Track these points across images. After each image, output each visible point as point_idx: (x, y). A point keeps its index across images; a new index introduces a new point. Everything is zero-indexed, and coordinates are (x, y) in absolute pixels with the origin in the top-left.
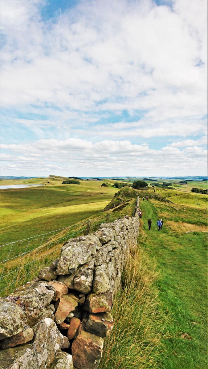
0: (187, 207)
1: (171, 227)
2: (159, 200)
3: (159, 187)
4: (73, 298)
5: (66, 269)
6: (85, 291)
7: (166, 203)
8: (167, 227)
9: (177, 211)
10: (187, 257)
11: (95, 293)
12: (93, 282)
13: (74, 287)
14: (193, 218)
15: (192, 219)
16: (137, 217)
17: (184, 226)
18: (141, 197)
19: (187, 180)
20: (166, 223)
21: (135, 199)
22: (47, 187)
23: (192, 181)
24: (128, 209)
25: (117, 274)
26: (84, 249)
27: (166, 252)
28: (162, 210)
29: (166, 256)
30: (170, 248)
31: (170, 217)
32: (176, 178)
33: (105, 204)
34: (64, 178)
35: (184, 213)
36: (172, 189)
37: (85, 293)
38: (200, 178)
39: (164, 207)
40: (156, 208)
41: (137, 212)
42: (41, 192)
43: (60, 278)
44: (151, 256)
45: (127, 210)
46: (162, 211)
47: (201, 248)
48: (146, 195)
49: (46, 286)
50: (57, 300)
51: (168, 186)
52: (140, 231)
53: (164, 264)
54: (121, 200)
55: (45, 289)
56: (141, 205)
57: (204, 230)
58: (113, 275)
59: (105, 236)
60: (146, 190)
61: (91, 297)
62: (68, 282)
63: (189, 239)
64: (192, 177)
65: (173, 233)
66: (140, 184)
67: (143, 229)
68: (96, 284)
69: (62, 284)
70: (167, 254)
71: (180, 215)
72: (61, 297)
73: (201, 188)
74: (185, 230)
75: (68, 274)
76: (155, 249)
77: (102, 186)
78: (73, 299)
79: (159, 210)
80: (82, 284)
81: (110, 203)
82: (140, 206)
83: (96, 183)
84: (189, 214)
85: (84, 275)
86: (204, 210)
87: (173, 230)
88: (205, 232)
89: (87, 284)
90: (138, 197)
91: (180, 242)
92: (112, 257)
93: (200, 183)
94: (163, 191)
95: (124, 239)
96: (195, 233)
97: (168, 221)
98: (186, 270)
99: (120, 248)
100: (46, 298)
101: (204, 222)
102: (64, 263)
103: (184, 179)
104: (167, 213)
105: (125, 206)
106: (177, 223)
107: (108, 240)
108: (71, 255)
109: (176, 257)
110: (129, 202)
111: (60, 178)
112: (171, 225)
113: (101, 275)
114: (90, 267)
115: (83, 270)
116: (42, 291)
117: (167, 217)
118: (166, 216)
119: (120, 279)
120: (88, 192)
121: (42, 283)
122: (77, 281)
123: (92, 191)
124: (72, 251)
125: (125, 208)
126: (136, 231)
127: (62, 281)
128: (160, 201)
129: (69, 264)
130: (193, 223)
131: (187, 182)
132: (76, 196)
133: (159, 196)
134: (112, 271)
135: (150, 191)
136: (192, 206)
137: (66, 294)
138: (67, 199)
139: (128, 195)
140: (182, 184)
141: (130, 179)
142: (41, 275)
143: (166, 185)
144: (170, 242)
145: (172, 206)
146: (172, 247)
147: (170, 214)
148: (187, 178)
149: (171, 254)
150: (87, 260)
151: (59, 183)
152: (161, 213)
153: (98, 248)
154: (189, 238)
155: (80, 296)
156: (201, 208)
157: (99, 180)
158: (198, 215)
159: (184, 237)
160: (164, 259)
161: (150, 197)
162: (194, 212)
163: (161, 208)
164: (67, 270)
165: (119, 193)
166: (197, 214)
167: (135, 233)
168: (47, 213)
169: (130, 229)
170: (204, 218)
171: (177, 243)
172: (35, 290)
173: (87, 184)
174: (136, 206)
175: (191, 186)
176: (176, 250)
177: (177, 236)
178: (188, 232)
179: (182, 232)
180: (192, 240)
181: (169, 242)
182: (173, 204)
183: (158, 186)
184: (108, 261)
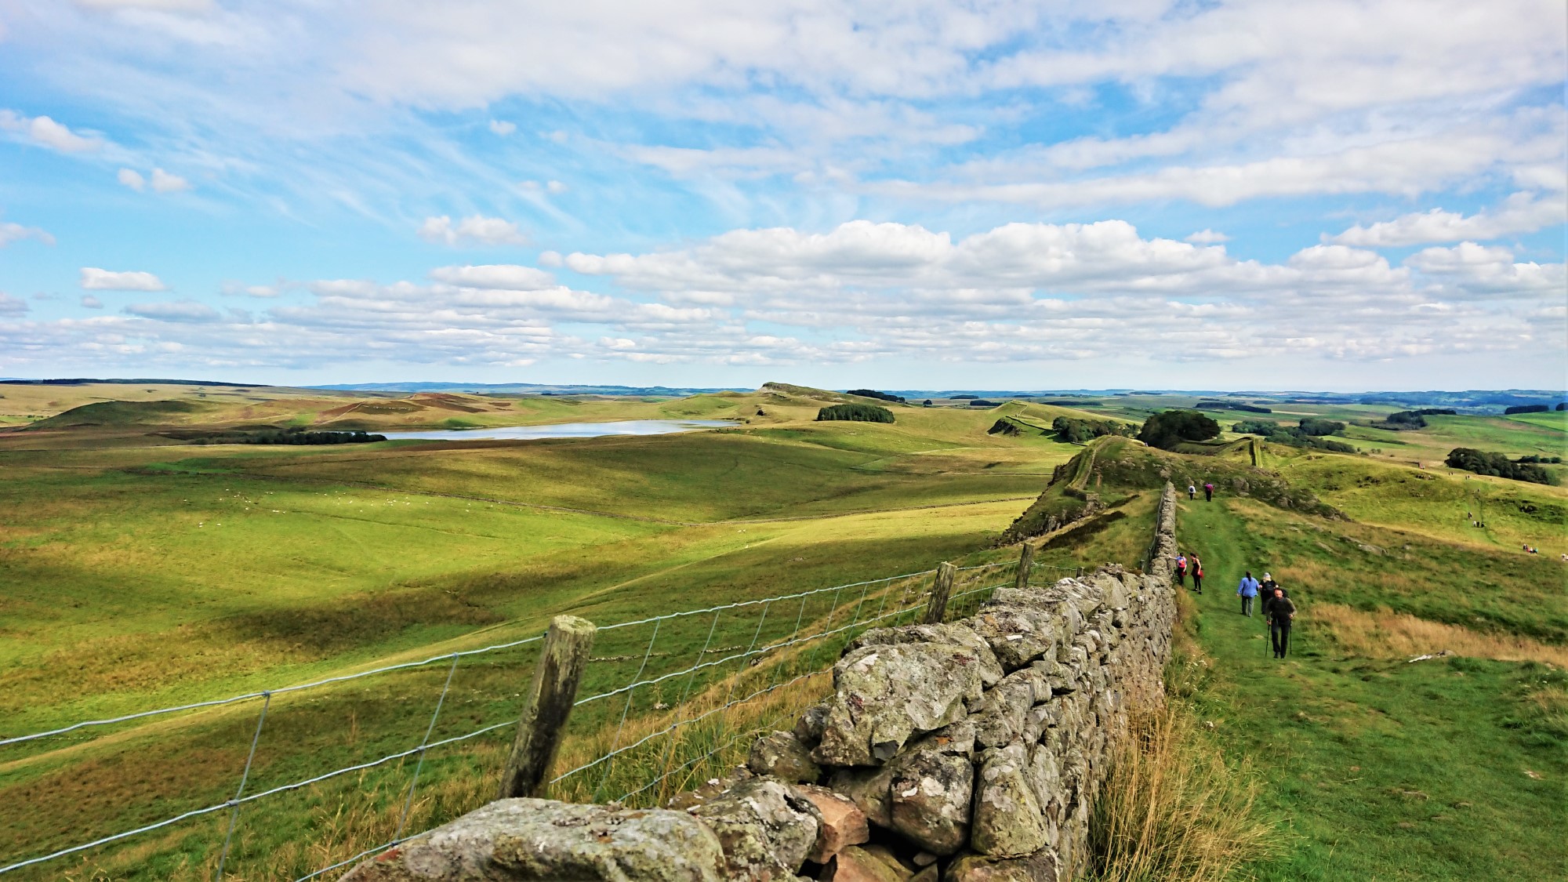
0: (1419, 540)
1: (1336, 632)
2: (1275, 502)
3: (1276, 441)
4: (890, 866)
5: (861, 744)
6: (938, 842)
7: (1316, 518)
8: (1317, 633)
9: (1370, 559)
10: (1412, 769)
11: (982, 854)
12: (973, 806)
13: (892, 821)
14: (1451, 590)
15: (1444, 598)
16: (1165, 578)
17: (1405, 633)
18: (1181, 485)
19: (1425, 408)
20: (1309, 612)
21: (1154, 497)
22: (755, 432)
23: (1453, 412)
24: (1119, 538)
25: (1074, 804)
26: (933, 669)
27: (1308, 740)
28: (1293, 551)
29: (1304, 759)
30: (1328, 725)
31: (1331, 586)
32: (1367, 400)
33: (1007, 512)
34: (825, 396)
35: (1404, 566)
36: (1346, 449)
37: (939, 851)
38: (1493, 398)
39: (1302, 537)
40: (1260, 540)
41: (1162, 553)
42: (733, 452)
43: (835, 780)
44: (1232, 753)
45: (1114, 543)
46: (1292, 557)
47: (1485, 734)
48: (1208, 480)
49: (785, 797)
50: (825, 860)
51: (1326, 438)
52: (1176, 642)
53: (1293, 792)
54: (1082, 497)
55: (781, 807)
56: (1182, 523)
57: (1509, 654)
58: (1054, 805)
59: (1019, 636)
60: (1209, 453)
61: (964, 868)
62: (868, 798)
63: (1427, 689)
64: (1452, 394)
65: (1346, 660)
66: (1179, 425)
67: (1191, 635)
68: (985, 817)
69: (846, 802)
70: (1311, 751)
71: (1385, 579)
72: (842, 852)
73: (1499, 449)
74: (1408, 651)
75: (869, 762)
76: (1252, 726)
77: (992, 431)
78: (888, 868)
79: (1273, 550)
80: (926, 810)
81: (1030, 509)
82: (1177, 528)
83: (967, 417)
84: (1428, 575)
85: (933, 774)
86: (1510, 558)
87: (1346, 649)
88: (1511, 663)
89: (945, 811)
90: (1170, 485)
91: (1379, 698)
92: (1051, 726)
93: (1495, 422)
94: (1298, 462)
95: (1103, 661)
96: (1455, 665)
97: (1319, 603)
98: (1405, 828)
99: (1087, 698)
100: (788, 840)
101: (1505, 616)
102: (852, 718)
103: (1410, 403)
104: (1314, 565)
105: (1103, 527)
106: (1367, 614)
107: (1034, 653)
108: (878, 689)
109: (1355, 769)
110: (1122, 509)
111: (810, 395)
112: (1335, 624)
113: (1006, 785)
114: (960, 747)
115: (928, 756)
116: (772, 813)
117: (1317, 584)
118: (1308, 580)
119: (1086, 830)
120: (927, 460)
121: (769, 783)
122: (905, 794)
123: (948, 452)
124: (882, 672)
125: (1104, 533)
126: (1156, 640)
127: (842, 792)
128: (1282, 508)
129: (870, 726)
130: (1447, 620)
131: (1425, 418)
132: (876, 473)
133: (1276, 483)
134: (1049, 783)
135: (1230, 459)
136: (1447, 536)
137: (860, 845)
138: (836, 483)
139: (1118, 475)
140: (1397, 426)
141: (1127, 402)
142: (761, 757)
143: (1317, 434)
144: (1329, 696)
145: (1346, 535)
146: (1336, 719)
147: (1332, 573)
148: (1423, 398)
149: (1330, 750)
150: (946, 717)
151: (804, 417)
152: (1288, 566)
153: (992, 678)
154: (1425, 685)
155: (919, 860)
156: (1493, 547)
157: (978, 402)
158: (1477, 583)
159: (1401, 678)
160: (1296, 772)
161: (1228, 489)
162: (1457, 566)
163: (1285, 540)
164: (864, 748)
165: (1075, 465)
166: (1471, 575)
167: (1154, 646)
168: (755, 541)
169: (1131, 626)
170: (1508, 594)
171: (1366, 703)
172: (745, 805)
173: (923, 423)
174: (1159, 528)
175: (1445, 440)
176: (1356, 736)
177: (1363, 673)
178: (1424, 657)
179: (1390, 656)
180: (1442, 693)
181: (1325, 700)
182: (1350, 524)
183: (1271, 434)
184: (1031, 739)
